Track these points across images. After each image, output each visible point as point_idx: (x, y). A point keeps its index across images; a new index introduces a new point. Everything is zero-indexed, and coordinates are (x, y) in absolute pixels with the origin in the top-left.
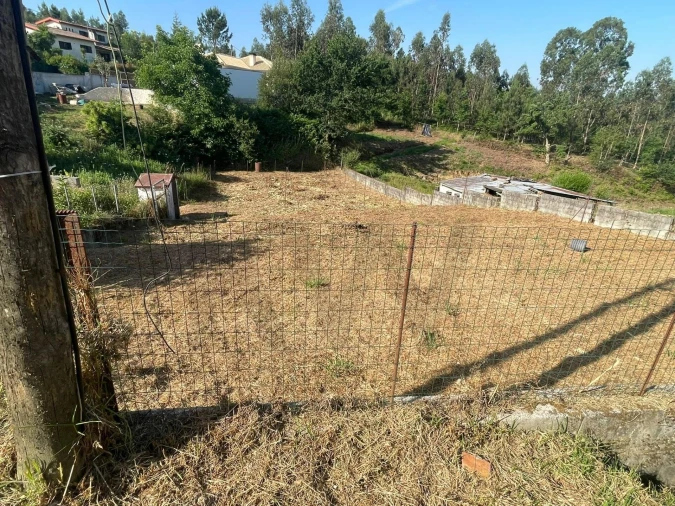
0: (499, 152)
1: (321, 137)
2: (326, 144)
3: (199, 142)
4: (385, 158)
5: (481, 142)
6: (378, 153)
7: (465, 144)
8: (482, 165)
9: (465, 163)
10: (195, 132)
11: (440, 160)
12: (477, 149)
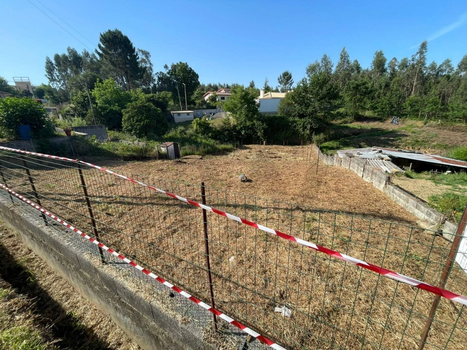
0: (460, 134)
1: (306, 128)
2: (308, 132)
3: (239, 132)
4: (347, 139)
5: (441, 127)
6: (346, 136)
7: (425, 128)
8: (435, 143)
9: (417, 141)
10: (238, 128)
11: (392, 141)
12: (434, 131)
